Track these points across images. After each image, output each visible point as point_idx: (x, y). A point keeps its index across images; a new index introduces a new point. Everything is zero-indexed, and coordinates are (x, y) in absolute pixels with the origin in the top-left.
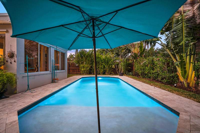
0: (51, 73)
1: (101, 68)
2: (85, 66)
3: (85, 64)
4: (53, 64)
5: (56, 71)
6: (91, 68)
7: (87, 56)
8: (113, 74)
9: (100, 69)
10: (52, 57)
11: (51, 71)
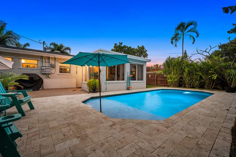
0: (126, 82)
1: (196, 80)
2: (173, 77)
3: (173, 75)
4: (128, 76)
5: (130, 81)
6: (181, 80)
7: (175, 65)
8: (219, 89)
9: (194, 81)
10: (127, 70)
11: (126, 81)
